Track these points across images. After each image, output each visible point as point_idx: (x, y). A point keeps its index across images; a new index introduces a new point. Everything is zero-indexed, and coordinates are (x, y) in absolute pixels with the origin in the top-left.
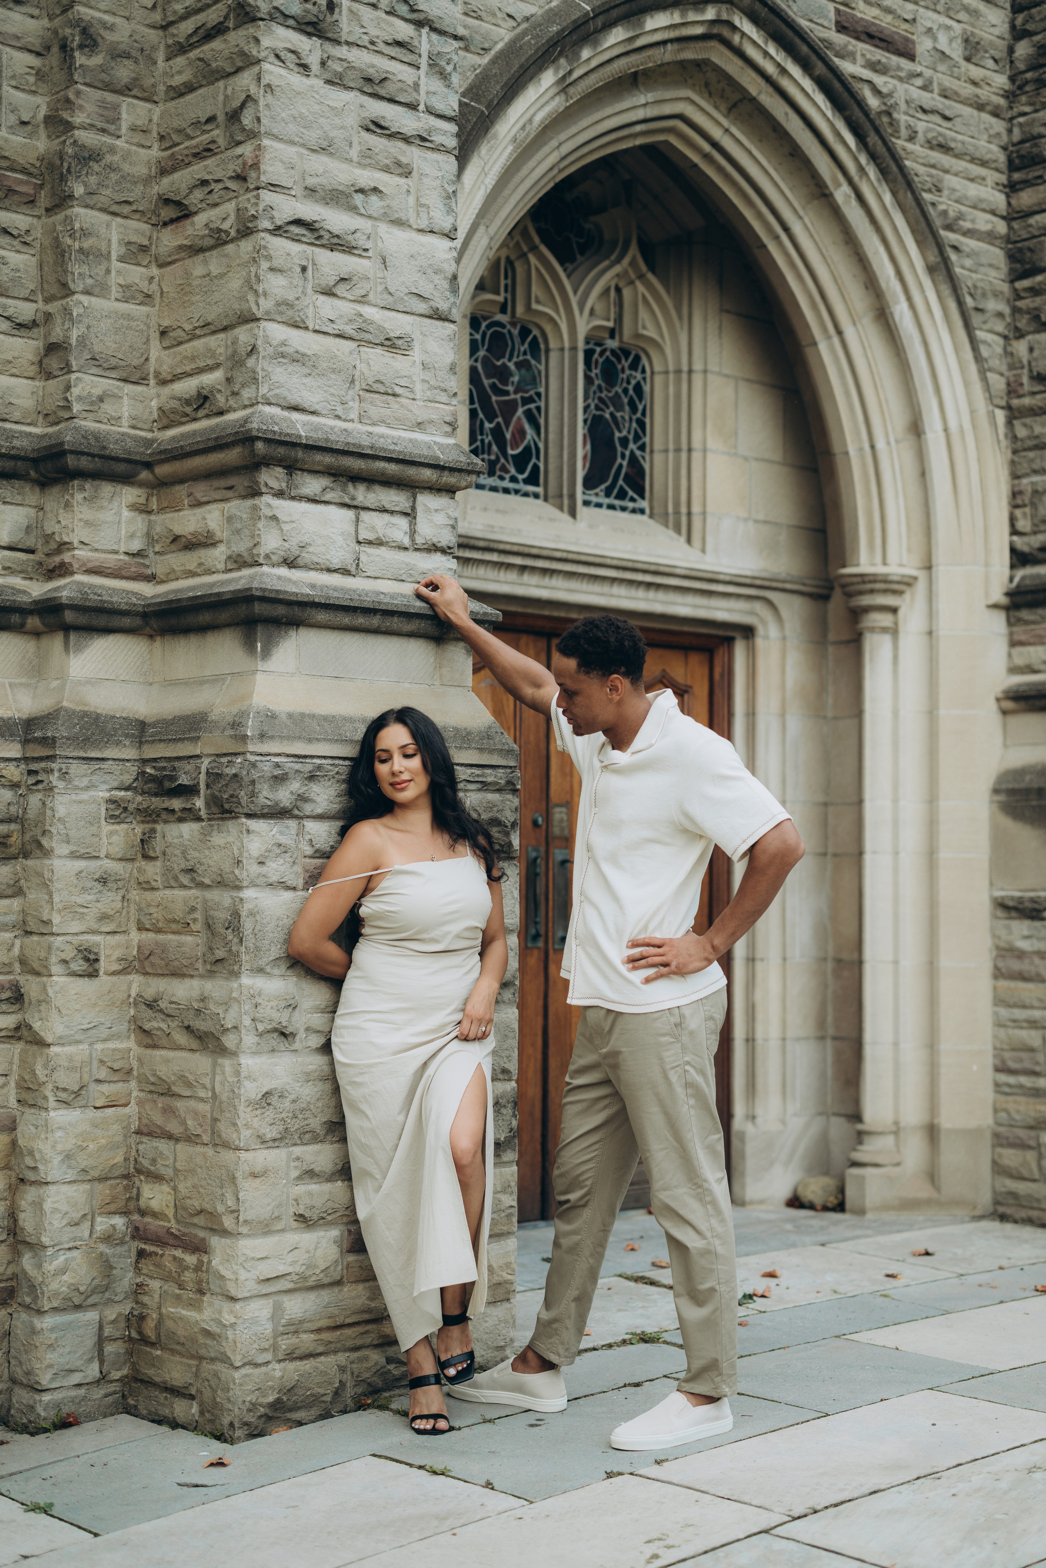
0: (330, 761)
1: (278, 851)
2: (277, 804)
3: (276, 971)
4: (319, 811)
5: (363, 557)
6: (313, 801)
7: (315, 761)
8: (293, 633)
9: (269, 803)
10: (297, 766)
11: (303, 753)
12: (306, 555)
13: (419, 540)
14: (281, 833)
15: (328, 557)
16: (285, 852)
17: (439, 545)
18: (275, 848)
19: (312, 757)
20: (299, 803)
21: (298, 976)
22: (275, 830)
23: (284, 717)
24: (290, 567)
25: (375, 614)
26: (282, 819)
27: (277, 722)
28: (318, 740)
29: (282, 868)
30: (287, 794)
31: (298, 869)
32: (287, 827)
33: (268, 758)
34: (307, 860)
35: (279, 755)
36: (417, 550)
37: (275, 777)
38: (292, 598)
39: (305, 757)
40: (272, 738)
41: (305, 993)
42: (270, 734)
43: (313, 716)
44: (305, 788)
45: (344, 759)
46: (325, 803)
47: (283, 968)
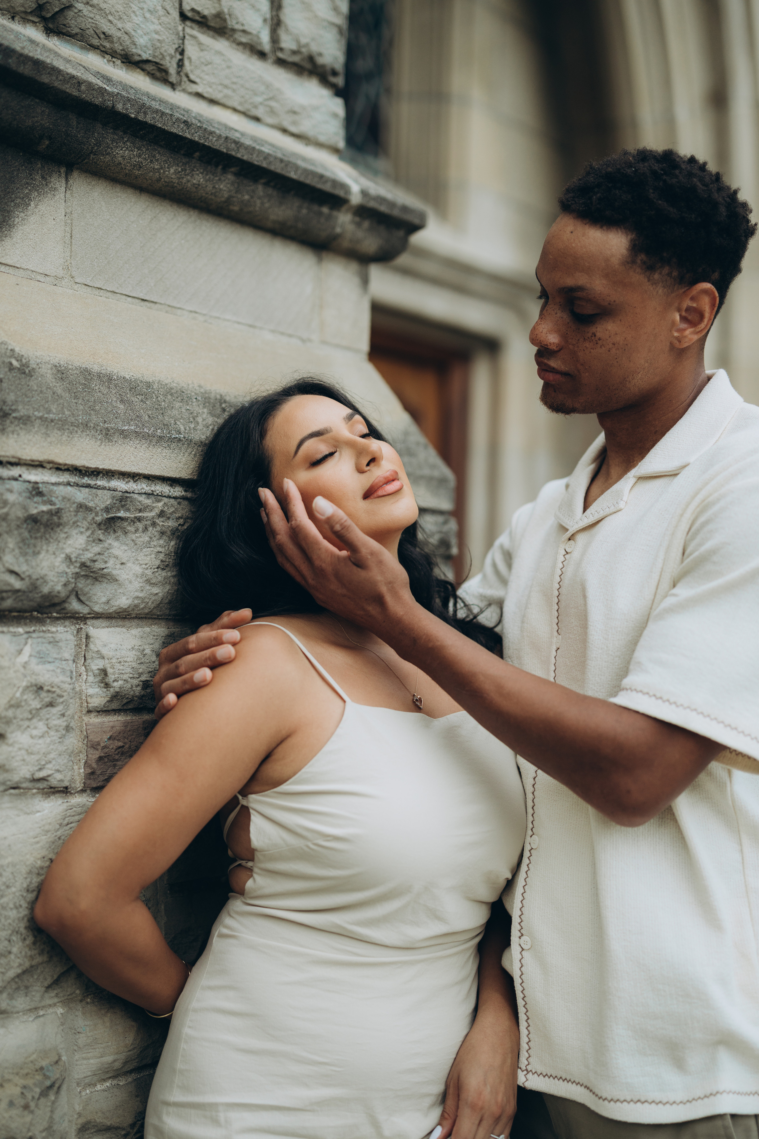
0: (143, 486)
1: (36, 704)
2: (34, 587)
3: (21, 1002)
4: (123, 602)
5: (191, 50)
6: (112, 579)
7: (115, 483)
8: (58, 183)
9: (17, 584)
10: (81, 495)
11: (93, 464)
12: (86, 10)
13: (287, 43)
14: (42, 658)
15: (128, 27)
16: (51, 705)
17: (320, 61)
18: (29, 696)
19: (110, 474)
20: (81, 584)
21: (67, 1002)
22: (27, 650)
23: (47, 374)
24: (49, 31)
25: (225, 170)
26: (41, 621)
27: (33, 384)
28: (124, 435)
29: (41, 745)
30: (58, 562)
31: (74, 741)
32: (54, 642)
33: (15, 471)
34: (95, 720)
35: (39, 465)
36: (281, 63)
37: (33, 520)
38: (68, 88)
39: (96, 473)
40: (26, 421)
41: (82, 1040)
42: (22, 411)
43: (107, 379)
44: (97, 549)
45: (172, 481)
46: (137, 584)
47: (37, 990)
